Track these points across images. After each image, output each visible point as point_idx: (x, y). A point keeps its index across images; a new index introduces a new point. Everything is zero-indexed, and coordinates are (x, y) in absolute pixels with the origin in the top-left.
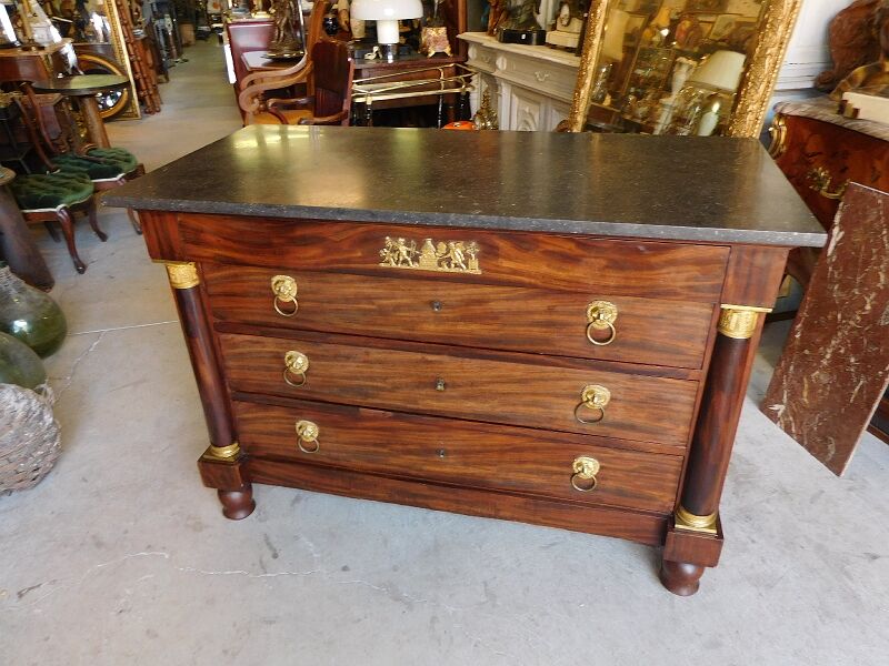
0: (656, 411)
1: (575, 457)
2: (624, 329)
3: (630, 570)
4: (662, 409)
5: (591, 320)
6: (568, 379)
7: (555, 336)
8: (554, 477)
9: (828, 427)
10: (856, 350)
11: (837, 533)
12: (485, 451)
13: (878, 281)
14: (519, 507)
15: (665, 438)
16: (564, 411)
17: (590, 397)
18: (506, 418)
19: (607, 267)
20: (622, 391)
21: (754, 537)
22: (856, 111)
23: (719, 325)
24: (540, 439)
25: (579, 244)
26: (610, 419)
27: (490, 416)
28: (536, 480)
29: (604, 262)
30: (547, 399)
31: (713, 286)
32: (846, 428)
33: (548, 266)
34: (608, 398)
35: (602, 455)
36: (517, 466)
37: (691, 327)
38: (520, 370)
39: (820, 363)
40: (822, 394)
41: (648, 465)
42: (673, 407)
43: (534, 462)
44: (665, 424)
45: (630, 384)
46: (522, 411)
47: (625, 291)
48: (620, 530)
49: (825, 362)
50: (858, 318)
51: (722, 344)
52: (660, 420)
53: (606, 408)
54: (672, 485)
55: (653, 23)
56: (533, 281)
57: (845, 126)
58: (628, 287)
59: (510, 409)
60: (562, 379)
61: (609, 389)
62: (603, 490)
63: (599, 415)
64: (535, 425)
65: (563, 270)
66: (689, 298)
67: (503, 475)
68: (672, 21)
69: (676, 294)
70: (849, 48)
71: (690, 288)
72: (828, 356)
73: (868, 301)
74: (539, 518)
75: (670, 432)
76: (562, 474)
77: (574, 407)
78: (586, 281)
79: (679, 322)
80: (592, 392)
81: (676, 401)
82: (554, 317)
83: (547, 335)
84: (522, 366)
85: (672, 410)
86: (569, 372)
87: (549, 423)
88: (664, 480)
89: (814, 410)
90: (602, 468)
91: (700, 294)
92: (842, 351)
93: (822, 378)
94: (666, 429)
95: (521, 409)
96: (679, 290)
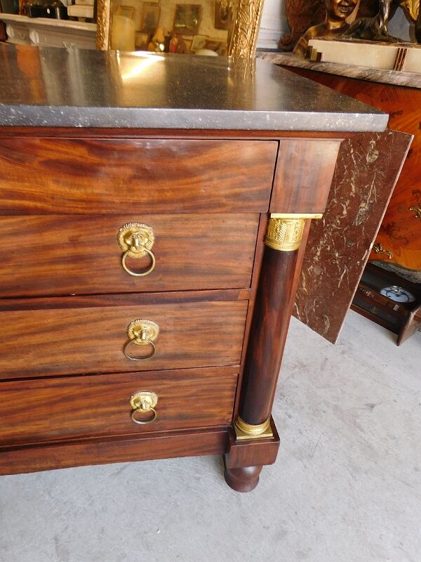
0: (208, 336)
1: (131, 394)
2: (165, 254)
3: (198, 475)
4: (214, 333)
5: (125, 248)
6: (110, 319)
7: (85, 272)
8: (113, 417)
9: (323, 307)
10: (339, 246)
11: (344, 392)
12: (30, 407)
13: (351, 190)
14: (82, 453)
15: (220, 360)
16: (111, 353)
17: (136, 334)
18: (46, 370)
19: (134, 177)
20: (171, 322)
21: (290, 412)
22: (320, 55)
23: (265, 238)
24: (90, 384)
25: (92, 148)
26: (162, 352)
27: (27, 371)
28: (94, 423)
29: (129, 172)
30: (90, 343)
31: (260, 192)
32: (336, 307)
33: (57, 182)
34: (157, 331)
35: (159, 387)
36: (70, 415)
37: (237, 243)
38: (51, 317)
39: (312, 260)
40: (317, 283)
41: (205, 387)
42: (224, 329)
43: (88, 407)
44: (219, 347)
45: (179, 314)
46: (64, 359)
47: (161, 208)
48: (185, 451)
49: (316, 259)
50: (338, 221)
51: (269, 258)
52: (212, 344)
53: (156, 342)
54: (228, 400)
55: (154, 39)
56: (39, 205)
57: (312, 69)
58: (164, 202)
59: (48, 360)
60: (102, 319)
61: (156, 321)
62: (165, 418)
63: (149, 351)
64: (82, 371)
65: (79, 186)
66: (234, 210)
67: (57, 426)
68: (166, 37)
69: (220, 205)
70: (300, 15)
71: (236, 196)
72: (318, 254)
73: (345, 207)
74: (103, 459)
75: (223, 354)
76: (120, 412)
77: (122, 346)
78: (110, 199)
79: (224, 239)
80: (139, 329)
81: (227, 324)
82: (81, 250)
83: (74, 272)
84: (52, 312)
85: (224, 333)
86: (109, 311)
87: (96, 366)
88: (221, 398)
89: (312, 296)
90: (160, 399)
91: (247, 204)
92: (329, 249)
93: (315, 271)
94: (219, 352)
95: (63, 358)
96: (224, 201)
